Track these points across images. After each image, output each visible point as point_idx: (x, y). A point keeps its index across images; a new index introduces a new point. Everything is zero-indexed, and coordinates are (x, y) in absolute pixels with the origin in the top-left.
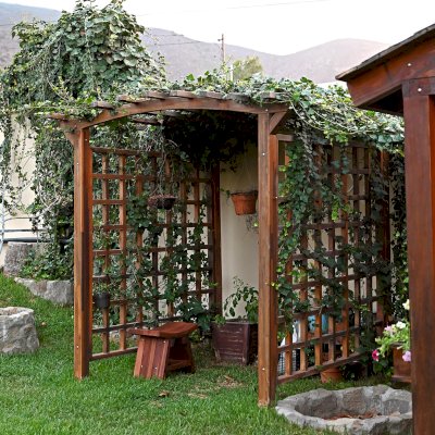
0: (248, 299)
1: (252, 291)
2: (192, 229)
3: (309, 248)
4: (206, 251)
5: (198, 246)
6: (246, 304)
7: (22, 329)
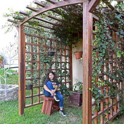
0: (80, 85)
1: (81, 83)
2: (64, 64)
3: (104, 71)
4: (68, 70)
5: (66, 69)
6: (79, 87)
7: (12, 93)
